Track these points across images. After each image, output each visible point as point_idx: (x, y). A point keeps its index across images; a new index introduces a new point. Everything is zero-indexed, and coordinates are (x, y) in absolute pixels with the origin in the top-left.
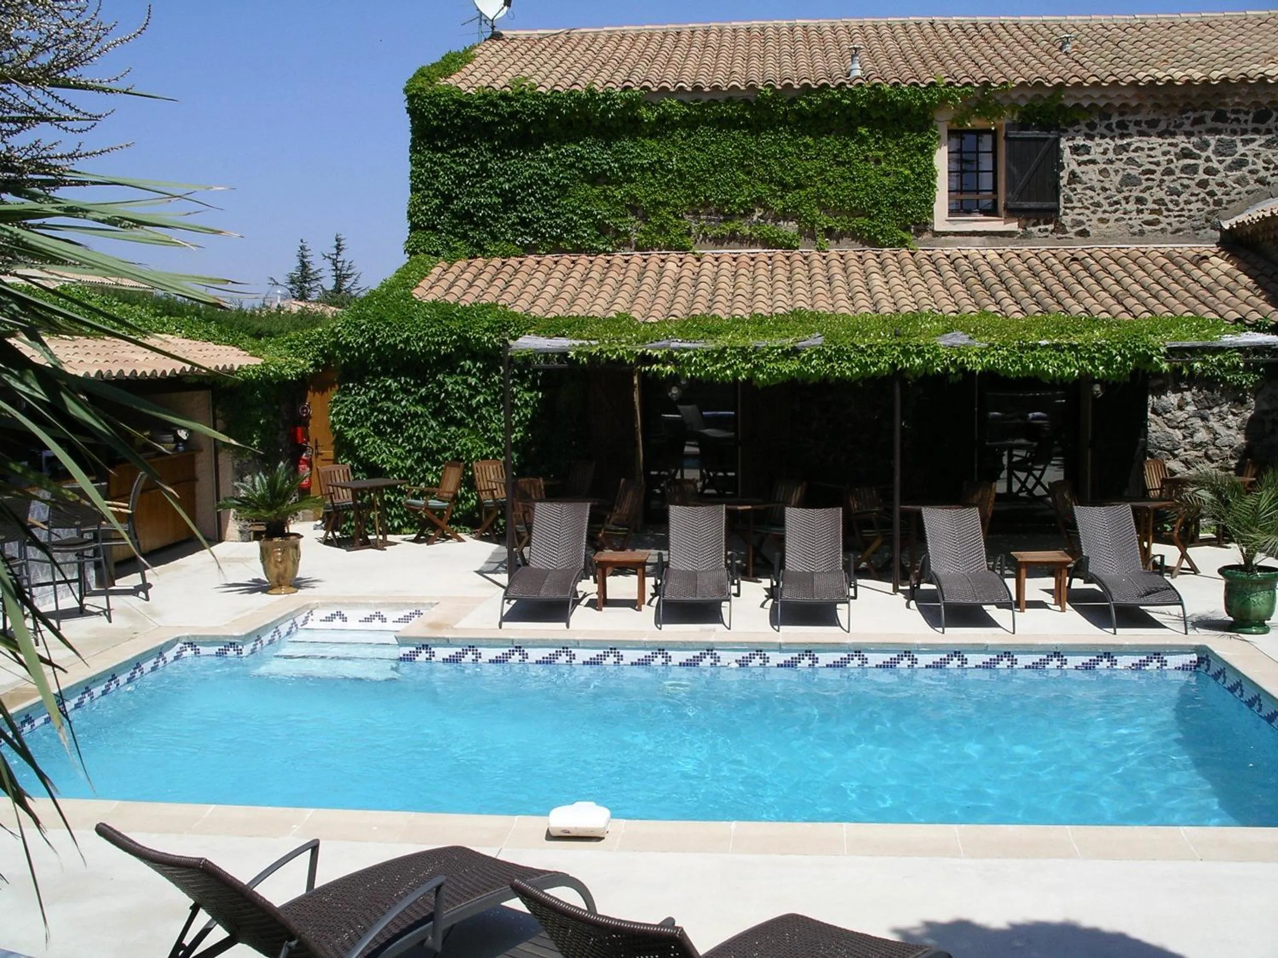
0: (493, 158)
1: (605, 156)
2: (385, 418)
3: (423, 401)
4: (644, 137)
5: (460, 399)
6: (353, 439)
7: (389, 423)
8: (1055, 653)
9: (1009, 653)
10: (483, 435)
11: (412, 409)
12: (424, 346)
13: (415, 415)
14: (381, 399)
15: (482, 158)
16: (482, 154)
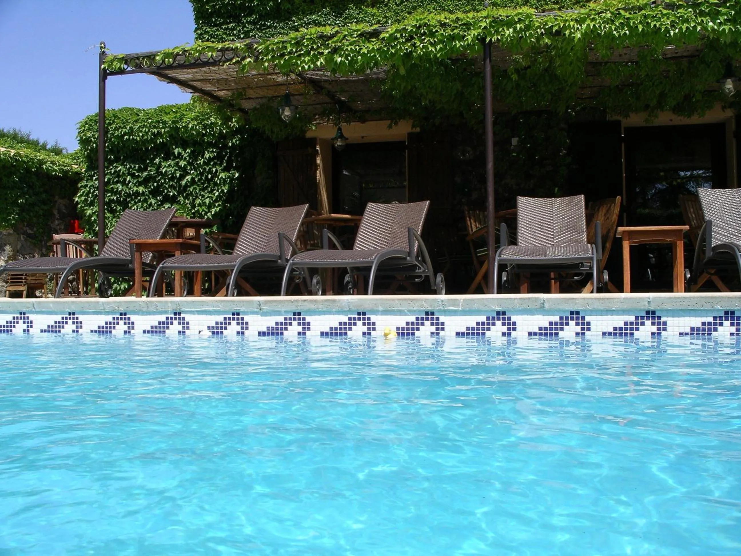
0: (254, 30)
1: (338, 22)
2: (115, 198)
3: (145, 182)
4: (367, 6)
5: (173, 178)
6: (90, 216)
7: (118, 202)
8: (648, 312)
9: (578, 313)
10: (191, 210)
11: (135, 189)
12: (143, 136)
13: (137, 194)
14: (113, 182)
15: (245, 29)
16: (245, 27)
